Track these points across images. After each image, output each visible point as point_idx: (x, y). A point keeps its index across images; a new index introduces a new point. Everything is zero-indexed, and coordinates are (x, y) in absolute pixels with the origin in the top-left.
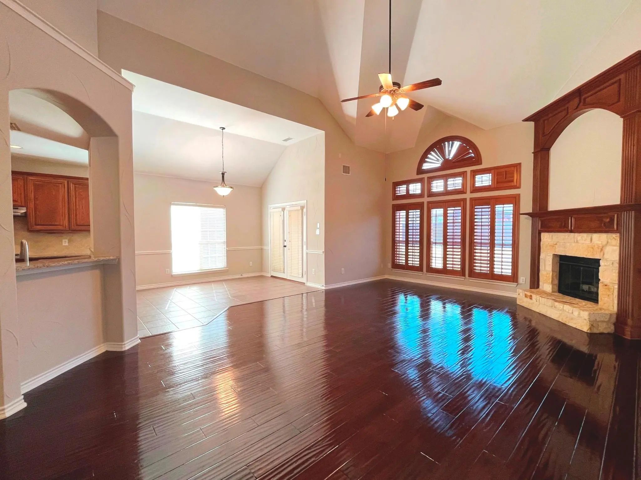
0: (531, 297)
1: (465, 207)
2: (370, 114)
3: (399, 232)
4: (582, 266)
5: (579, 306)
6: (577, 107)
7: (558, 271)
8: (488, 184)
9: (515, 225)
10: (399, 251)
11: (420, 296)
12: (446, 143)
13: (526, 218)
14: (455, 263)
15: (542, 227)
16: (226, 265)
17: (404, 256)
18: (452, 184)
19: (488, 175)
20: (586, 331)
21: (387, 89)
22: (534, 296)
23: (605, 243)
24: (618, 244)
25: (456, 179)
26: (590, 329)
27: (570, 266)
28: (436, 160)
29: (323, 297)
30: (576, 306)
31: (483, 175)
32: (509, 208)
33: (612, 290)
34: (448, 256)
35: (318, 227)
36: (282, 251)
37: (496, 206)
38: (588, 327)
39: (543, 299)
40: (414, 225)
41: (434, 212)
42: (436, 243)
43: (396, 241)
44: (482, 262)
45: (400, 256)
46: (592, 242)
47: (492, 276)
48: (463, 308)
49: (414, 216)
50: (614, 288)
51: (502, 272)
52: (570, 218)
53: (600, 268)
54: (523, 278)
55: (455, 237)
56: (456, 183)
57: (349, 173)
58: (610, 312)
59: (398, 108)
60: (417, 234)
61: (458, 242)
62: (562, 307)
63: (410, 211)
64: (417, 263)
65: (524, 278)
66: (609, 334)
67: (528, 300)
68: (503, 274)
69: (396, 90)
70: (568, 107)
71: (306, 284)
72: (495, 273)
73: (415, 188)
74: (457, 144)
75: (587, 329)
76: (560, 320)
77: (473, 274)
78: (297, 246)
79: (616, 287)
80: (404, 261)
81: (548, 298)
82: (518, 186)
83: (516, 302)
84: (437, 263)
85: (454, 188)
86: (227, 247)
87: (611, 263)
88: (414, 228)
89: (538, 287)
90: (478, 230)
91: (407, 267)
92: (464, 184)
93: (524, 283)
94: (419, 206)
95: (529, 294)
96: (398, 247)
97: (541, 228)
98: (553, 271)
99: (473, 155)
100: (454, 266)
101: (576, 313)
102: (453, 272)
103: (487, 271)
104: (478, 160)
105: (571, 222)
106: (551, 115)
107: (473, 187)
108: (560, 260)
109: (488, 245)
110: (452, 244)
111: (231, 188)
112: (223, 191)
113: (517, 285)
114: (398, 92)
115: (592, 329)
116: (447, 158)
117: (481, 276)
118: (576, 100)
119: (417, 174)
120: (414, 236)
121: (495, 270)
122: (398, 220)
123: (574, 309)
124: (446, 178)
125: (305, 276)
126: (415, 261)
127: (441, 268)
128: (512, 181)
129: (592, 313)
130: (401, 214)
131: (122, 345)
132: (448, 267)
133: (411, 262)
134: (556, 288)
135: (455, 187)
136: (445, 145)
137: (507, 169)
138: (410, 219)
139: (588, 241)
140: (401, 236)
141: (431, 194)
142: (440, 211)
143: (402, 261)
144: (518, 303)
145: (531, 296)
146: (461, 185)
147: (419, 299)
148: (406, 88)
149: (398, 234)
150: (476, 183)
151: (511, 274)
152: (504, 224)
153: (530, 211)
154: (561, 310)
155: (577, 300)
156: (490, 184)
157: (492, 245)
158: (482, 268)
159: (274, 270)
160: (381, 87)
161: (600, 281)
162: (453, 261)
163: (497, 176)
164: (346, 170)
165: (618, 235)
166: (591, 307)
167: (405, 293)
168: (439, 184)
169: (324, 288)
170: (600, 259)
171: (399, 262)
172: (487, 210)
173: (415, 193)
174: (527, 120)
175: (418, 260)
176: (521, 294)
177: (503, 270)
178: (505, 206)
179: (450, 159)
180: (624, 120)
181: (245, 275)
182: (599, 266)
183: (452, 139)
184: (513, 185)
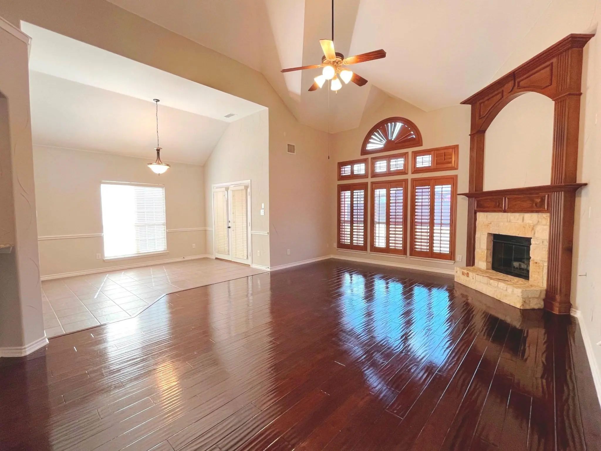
0: (468, 275)
1: (406, 188)
2: (313, 89)
3: (344, 212)
4: (514, 245)
5: (512, 283)
6: (512, 91)
7: (492, 249)
8: (428, 165)
9: (453, 205)
10: (344, 231)
11: (365, 276)
12: (389, 124)
13: (462, 198)
14: (397, 243)
15: (478, 206)
16: (166, 248)
17: (349, 236)
18: (394, 165)
19: (428, 156)
20: (519, 307)
21: (330, 60)
22: (471, 274)
23: (535, 222)
24: (548, 224)
25: (398, 160)
26: (523, 305)
27: (503, 244)
28: (379, 140)
29: (268, 280)
30: (509, 283)
31: (423, 157)
32: (447, 188)
33: (542, 267)
34: (391, 235)
35: (263, 207)
36: (226, 232)
37: (436, 187)
38: (521, 304)
39: (479, 276)
40: (359, 205)
41: (377, 192)
42: (379, 223)
43: (341, 222)
44: (422, 241)
45: (345, 235)
46: (525, 221)
47: (431, 254)
48: (405, 287)
49: (359, 196)
50: (543, 265)
51: (440, 251)
52: (504, 198)
53: (531, 247)
54: (459, 256)
55: (397, 217)
56: (398, 164)
57: (294, 152)
58: (540, 289)
59: (342, 82)
60: (361, 214)
61: (400, 222)
62: (496, 284)
63: (354, 191)
64: (361, 243)
65: (461, 256)
66: (539, 309)
67: (465, 277)
68: (441, 252)
69: (339, 61)
70: (503, 91)
71: (251, 266)
72: (434, 251)
73: (360, 169)
74: (399, 125)
75: (520, 305)
76: (495, 297)
77: (414, 253)
78: (242, 227)
79: (546, 264)
80: (349, 241)
81: (484, 276)
82: (456, 167)
83: (454, 279)
84: (380, 243)
85: (396, 169)
86: (166, 229)
87: (541, 242)
88: (359, 208)
89: (473, 264)
90: (418, 211)
91: (351, 247)
92: (405, 165)
93: (461, 260)
94: (363, 186)
95: (465, 271)
96: (343, 227)
97: (477, 208)
98: (487, 249)
99: (414, 136)
100: (397, 245)
101: (510, 290)
102: (395, 251)
103: (427, 249)
104: (418, 142)
105: (505, 203)
106: (486, 98)
107: (414, 167)
108: (494, 239)
109: (428, 225)
110: (394, 223)
111: (168, 165)
112: (159, 169)
113: (454, 263)
114: (341, 64)
115: (524, 305)
116: (390, 139)
117: (422, 254)
118: (511, 84)
119: (362, 155)
120: (359, 216)
121: (434, 248)
122: (343, 200)
123: (508, 286)
124: (389, 158)
125: (250, 258)
126: (359, 240)
127: (384, 247)
128: (451, 163)
129: (524, 290)
130: (346, 194)
131: (21, 349)
132: (391, 246)
133: (356, 242)
134: (490, 265)
135: (397, 167)
136: (388, 126)
137: (445, 151)
138: (354, 199)
139: (520, 221)
140: (346, 216)
141: (374, 175)
142: (383, 191)
143: (348, 242)
144: (456, 280)
145: (468, 273)
146: (403, 166)
147: (363, 279)
148: (349, 59)
149: (343, 214)
150: (417, 164)
151: (448, 252)
152: (443, 205)
153: (467, 191)
154: (495, 287)
155: (510, 276)
156: (430, 165)
157: (432, 224)
158: (422, 247)
159: (219, 252)
160: (324, 58)
161: (531, 259)
162: (395, 240)
163: (436, 157)
164: (291, 149)
165: (548, 214)
166: (523, 284)
167: (350, 273)
168: (381, 165)
169: (269, 270)
170: (531, 238)
171: (344, 242)
172: (428, 190)
173: (359, 173)
174: (464, 103)
175: (363, 239)
176: (459, 272)
177: (442, 249)
178: (444, 186)
179: (393, 140)
180: (555, 103)
181: (187, 258)
182: (531, 244)
183: (394, 120)
184: (451, 166)
